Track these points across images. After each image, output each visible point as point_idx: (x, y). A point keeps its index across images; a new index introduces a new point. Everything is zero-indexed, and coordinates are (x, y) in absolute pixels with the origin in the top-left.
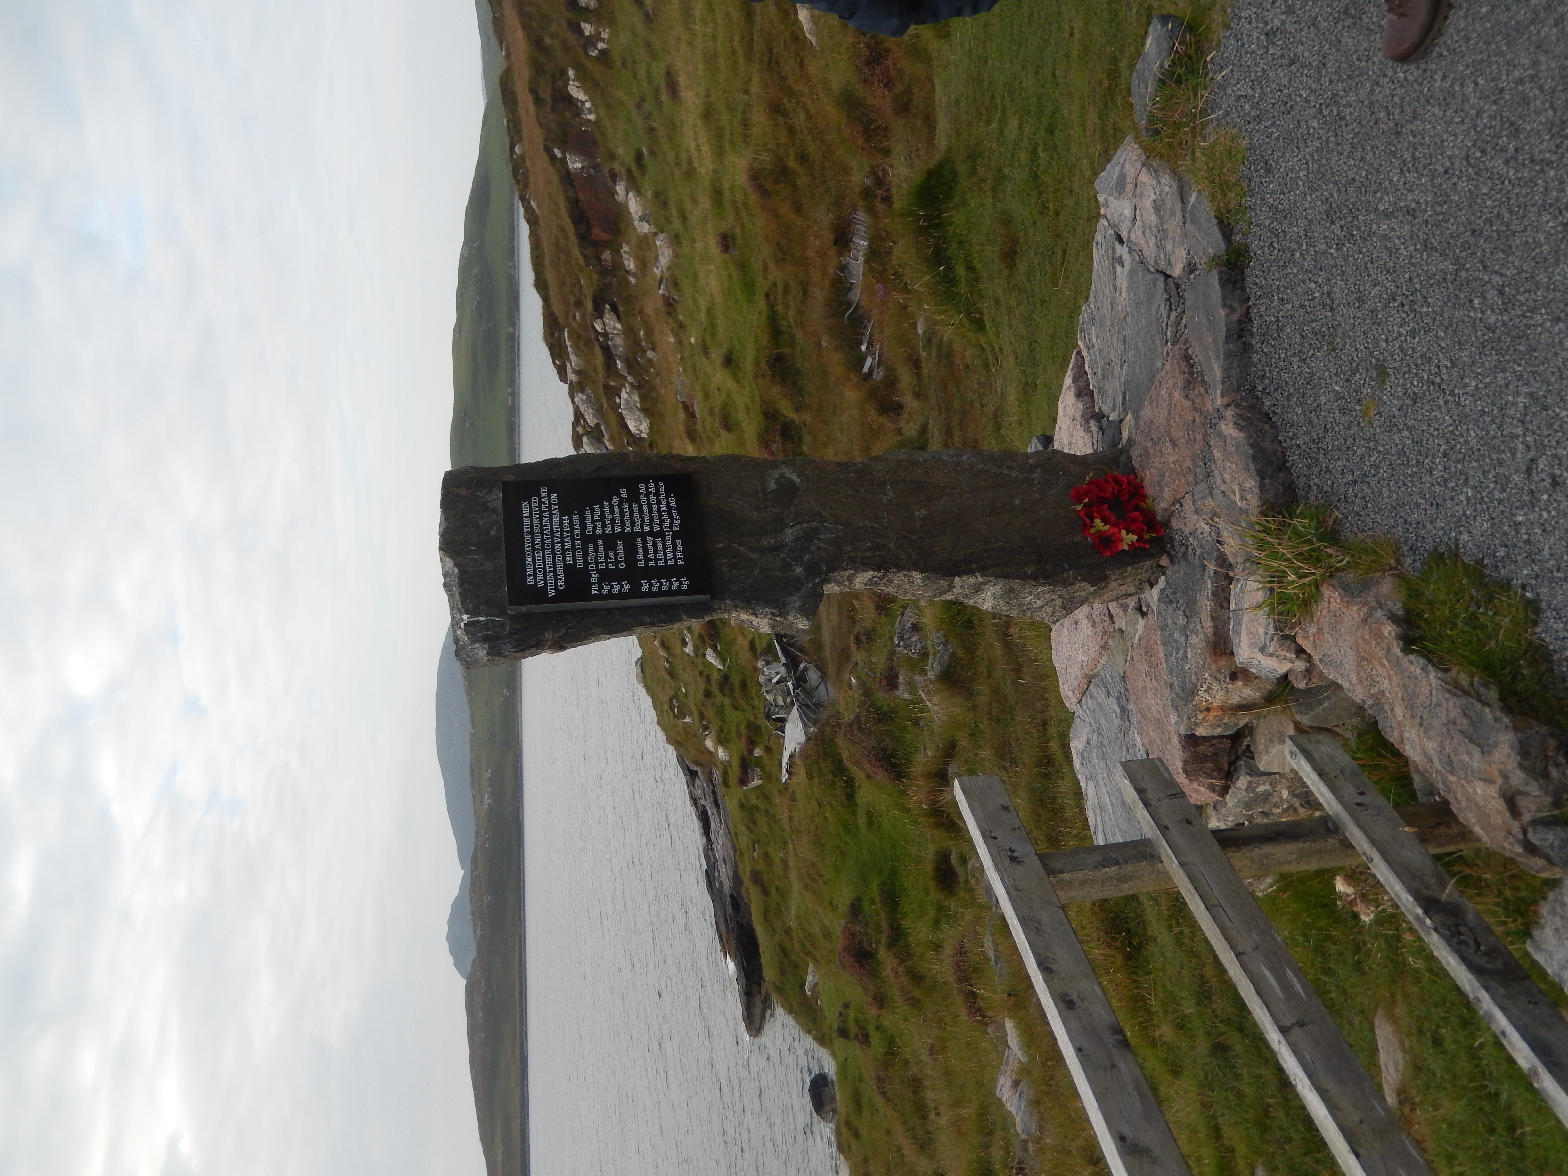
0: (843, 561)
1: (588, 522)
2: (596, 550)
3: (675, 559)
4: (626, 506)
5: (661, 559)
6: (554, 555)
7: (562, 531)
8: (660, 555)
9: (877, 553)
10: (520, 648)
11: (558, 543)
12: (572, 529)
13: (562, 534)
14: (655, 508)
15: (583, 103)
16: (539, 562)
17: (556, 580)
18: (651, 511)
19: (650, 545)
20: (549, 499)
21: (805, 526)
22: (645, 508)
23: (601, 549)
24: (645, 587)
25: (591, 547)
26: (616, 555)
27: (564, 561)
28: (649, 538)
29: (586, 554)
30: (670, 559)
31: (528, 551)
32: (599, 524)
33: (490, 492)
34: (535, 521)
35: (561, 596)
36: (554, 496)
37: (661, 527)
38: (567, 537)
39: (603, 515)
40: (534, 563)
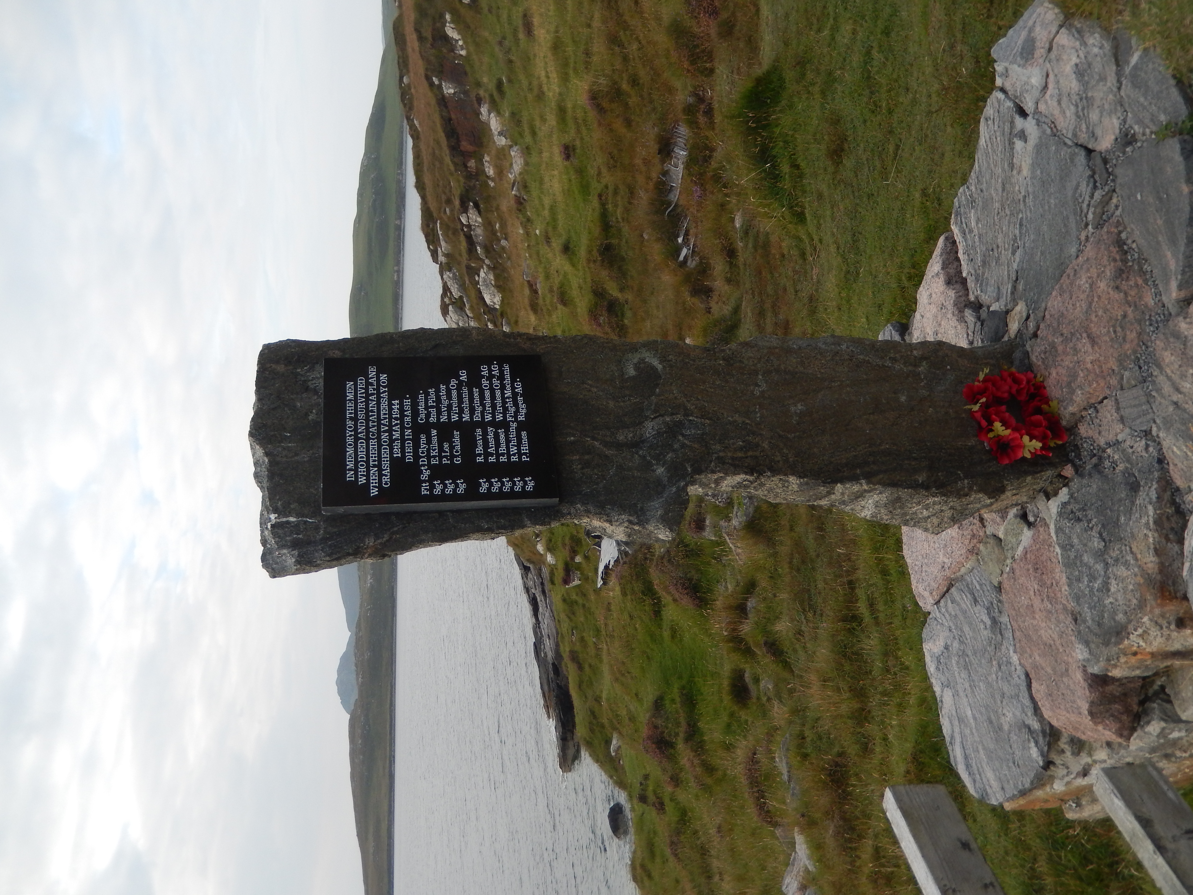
0: (711, 462)
1: (421, 407)
2: (429, 441)
3: (520, 454)
4: (465, 390)
5: (503, 455)
6: (380, 446)
7: (390, 418)
8: (503, 449)
9: (750, 453)
10: (335, 556)
11: (385, 432)
12: (402, 416)
13: (390, 422)
14: (498, 393)
15: (457, 41)
16: (362, 454)
17: (381, 475)
18: (493, 397)
19: (491, 437)
20: (378, 380)
21: (668, 419)
22: (487, 394)
23: (435, 440)
24: (484, 488)
25: (423, 437)
26: (452, 448)
27: (391, 453)
28: (490, 429)
29: (416, 446)
30: (514, 455)
31: (350, 440)
32: (433, 411)
33: (312, 369)
34: (361, 406)
35: (385, 495)
36: (383, 377)
37: (505, 417)
38: (396, 425)
39: (438, 400)
40: (356, 455)
